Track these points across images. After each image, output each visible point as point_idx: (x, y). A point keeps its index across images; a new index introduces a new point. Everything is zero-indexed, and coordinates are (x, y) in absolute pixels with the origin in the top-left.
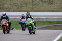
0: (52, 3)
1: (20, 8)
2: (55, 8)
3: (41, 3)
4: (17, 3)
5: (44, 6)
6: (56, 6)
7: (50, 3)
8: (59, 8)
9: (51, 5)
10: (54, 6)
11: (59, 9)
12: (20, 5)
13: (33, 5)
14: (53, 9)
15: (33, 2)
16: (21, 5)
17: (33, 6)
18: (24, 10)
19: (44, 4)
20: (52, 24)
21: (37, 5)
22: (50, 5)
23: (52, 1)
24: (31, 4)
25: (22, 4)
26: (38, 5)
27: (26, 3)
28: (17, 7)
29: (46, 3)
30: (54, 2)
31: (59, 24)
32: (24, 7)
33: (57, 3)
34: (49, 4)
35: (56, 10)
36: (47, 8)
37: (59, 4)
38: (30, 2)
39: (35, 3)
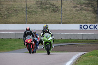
0: (58, 10)
1: (7, 18)
2: (61, 19)
3: (40, 10)
4: (2, 10)
5: (45, 15)
6: (64, 15)
7: (54, 10)
8: (68, 18)
9: (55, 13)
10: (60, 15)
11: (68, 20)
12: (6, 13)
13: (28, 13)
14: (59, 20)
15: (27, 8)
16: (8, 13)
17: (27, 15)
18: (13, 21)
19: (45, 11)
20: (57, 44)
21: (34, 13)
22: (53, 14)
23: (56, 7)
24: (24, 12)
25: (10, 12)
26: (36, 13)
27: (16, 10)
28: (2, 17)
29: (47, 10)
30: (60, 8)
31: (67, 42)
32: (13, 16)
33: (65, 10)
34: (52, 12)
35: (63, 21)
36: (50, 17)
37: (68, 12)
38: (23, 8)
39: (30, 10)
